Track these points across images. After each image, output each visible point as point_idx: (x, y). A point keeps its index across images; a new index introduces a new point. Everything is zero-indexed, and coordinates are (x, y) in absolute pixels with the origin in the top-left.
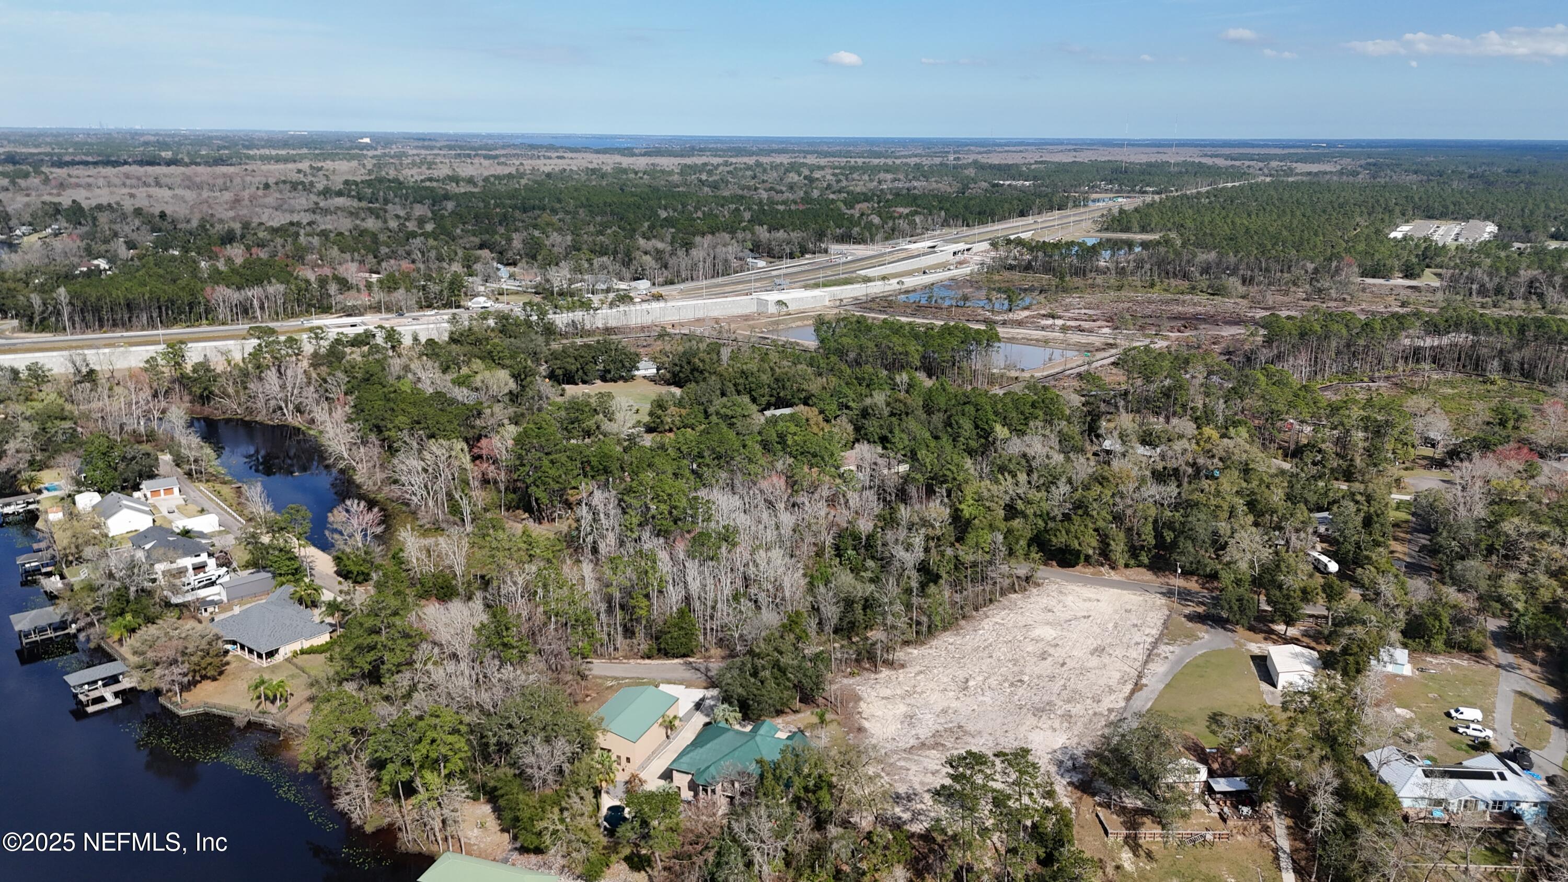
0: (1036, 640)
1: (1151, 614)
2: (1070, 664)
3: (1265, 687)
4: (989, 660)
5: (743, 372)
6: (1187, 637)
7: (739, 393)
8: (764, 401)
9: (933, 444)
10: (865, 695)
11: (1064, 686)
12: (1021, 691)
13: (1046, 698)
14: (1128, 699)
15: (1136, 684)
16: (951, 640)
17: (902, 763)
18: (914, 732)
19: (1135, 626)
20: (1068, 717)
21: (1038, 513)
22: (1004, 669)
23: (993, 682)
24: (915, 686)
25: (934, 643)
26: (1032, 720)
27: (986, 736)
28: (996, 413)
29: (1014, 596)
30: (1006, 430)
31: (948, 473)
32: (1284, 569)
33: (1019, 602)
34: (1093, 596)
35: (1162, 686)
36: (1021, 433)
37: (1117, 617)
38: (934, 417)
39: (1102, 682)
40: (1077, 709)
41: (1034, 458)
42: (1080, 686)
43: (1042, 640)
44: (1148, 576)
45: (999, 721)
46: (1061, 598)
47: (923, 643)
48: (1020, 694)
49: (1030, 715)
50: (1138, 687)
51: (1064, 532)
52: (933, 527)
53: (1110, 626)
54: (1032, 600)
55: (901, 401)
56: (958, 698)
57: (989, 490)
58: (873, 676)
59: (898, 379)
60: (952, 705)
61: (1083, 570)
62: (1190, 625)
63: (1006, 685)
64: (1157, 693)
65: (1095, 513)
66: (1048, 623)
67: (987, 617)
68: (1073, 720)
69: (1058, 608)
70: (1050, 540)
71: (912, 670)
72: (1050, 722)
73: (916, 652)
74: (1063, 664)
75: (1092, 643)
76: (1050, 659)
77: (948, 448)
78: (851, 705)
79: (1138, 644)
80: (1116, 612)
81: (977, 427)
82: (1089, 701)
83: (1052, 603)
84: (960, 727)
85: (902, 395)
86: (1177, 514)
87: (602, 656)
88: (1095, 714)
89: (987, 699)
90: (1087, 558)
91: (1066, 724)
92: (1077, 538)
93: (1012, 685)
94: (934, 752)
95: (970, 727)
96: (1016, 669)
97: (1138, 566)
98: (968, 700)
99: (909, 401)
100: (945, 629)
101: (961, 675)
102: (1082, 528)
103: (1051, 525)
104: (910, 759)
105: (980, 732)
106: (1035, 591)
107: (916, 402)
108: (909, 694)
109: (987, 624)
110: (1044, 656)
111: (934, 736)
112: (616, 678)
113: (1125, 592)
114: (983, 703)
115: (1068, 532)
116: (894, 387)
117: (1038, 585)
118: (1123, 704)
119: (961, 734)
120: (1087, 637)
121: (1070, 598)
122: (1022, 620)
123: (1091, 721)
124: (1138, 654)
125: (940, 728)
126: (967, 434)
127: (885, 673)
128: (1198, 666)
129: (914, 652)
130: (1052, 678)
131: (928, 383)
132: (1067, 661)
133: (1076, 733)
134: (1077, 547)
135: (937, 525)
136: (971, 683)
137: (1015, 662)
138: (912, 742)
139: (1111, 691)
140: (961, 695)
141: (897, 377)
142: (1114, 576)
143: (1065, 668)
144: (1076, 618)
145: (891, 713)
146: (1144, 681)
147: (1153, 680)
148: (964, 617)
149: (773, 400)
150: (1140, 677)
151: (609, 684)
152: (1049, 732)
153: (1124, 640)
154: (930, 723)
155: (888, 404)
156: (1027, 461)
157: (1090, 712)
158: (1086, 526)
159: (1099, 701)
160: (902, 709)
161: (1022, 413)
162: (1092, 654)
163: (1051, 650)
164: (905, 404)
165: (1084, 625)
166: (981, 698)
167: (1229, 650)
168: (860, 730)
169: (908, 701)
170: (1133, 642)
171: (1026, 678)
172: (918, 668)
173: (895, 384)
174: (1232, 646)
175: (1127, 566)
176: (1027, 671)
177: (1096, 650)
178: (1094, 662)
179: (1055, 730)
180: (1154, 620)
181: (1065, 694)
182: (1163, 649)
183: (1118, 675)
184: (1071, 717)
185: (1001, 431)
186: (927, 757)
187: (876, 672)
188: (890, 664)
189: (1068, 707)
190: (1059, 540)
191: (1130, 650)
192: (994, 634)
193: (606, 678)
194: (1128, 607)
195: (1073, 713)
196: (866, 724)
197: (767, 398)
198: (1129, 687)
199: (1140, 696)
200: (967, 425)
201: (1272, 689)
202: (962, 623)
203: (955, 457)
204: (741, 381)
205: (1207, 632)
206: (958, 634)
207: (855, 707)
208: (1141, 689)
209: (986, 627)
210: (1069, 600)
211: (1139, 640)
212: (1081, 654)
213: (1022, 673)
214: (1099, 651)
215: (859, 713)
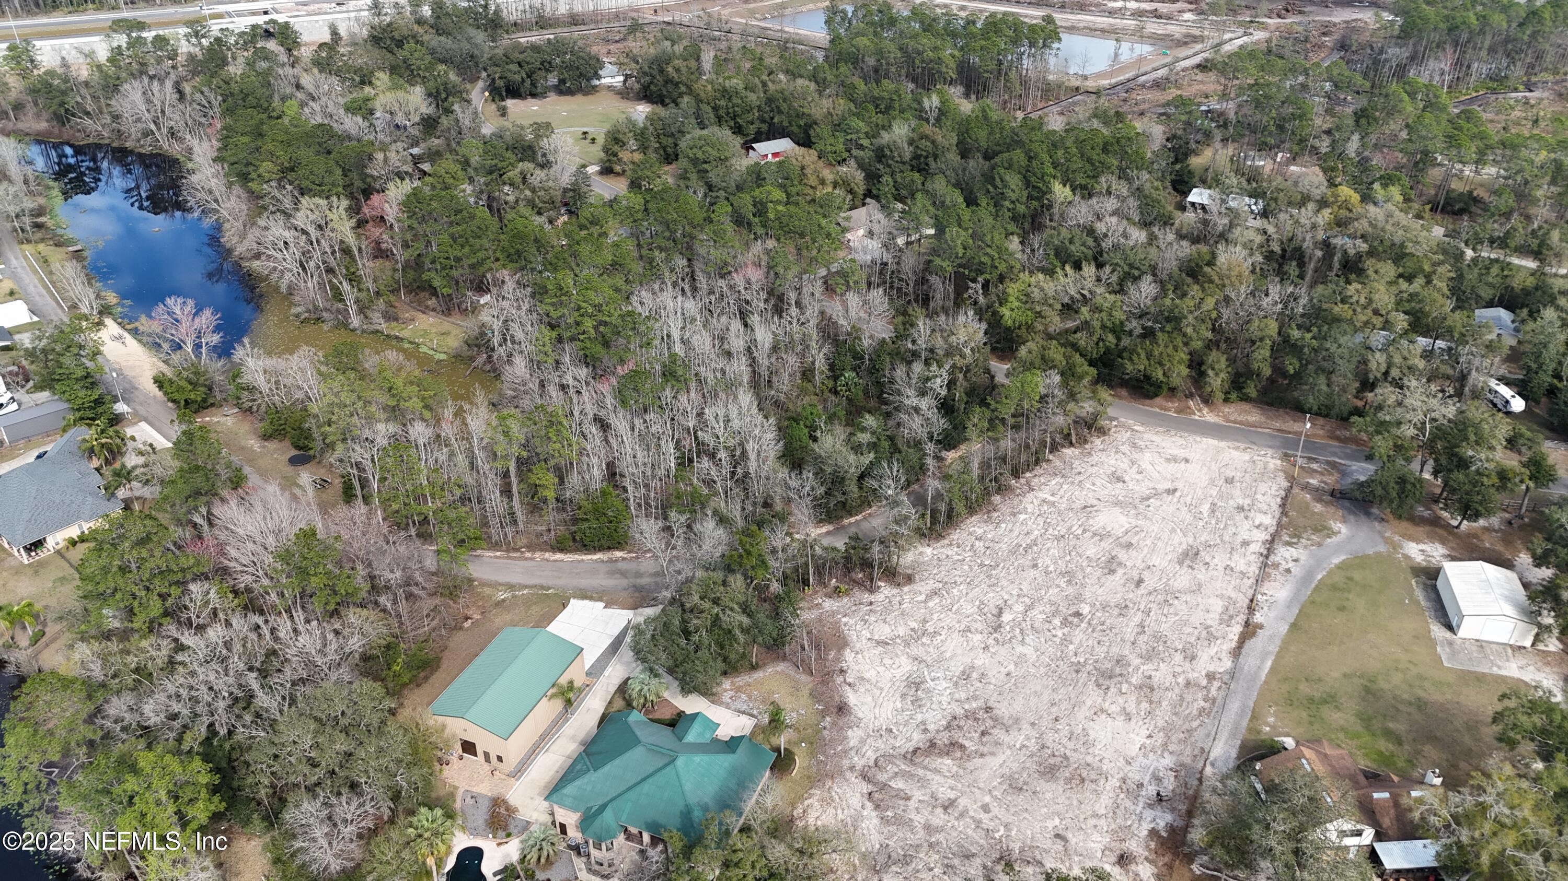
0: (1101, 536)
1: (1263, 487)
2: (1151, 582)
3: (1437, 631)
4: (1032, 573)
5: (725, 90)
6: (1316, 530)
7: (720, 120)
8: (752, 129)
9: (966, 214)
10: (852, 636)
11: (1141, 625)
12: (1078, 635)
13: (1115, 650)
14: (1237, 652)
15: (1247, 624)
16: (980, 531)
17: (898, 784)
18: (919, 717)
19: (1240, 509)
20: (1147, 688)
21: (1109, 324)
22: (1053, 591)
23: (1038, 615)
24: (925, 621)
25: (956, 535)
26: (1093, 697)
27: (1026, 729)
28: (1055, 165)
29: (1068, 452)
30: (1067, 190)
31: (985, 259)
32: (1472, 437)
33: (1076, 463)
34: (1180, 453)
35: (1284, 628)
36: (1087, 192)
37: (1214, 492)
38: (972, 163)
39: (1197, 618)
40: (1161, 673)
41: (1106, 235)
42: (1165, 628)
43: (1109, 535)
44: (1254, 415)
45: (1046, 697)
46: (1136, 456)
47: (940, 537)
48: (1076, 641)
49: (1091, 685)
50: (1250, 630)
51: (1143, 356)
52: (963, 356)
53: (1205, 508)
54: (1095, 459)
55: (927, 137)
56: (986, 648)
57: (1042, 290)
58: (867, 597)
59: (926, 103)
60: (978, 662)
61: (1165, 404)
62: (1318, 508)
63: (1057, 622)
64: (1278, 642)
65: (1189, 330)
66: (1117, 503)
67: (1031, 489)
68: (1155, 696)
69: (1131, 475)
70: (1122, 365)
71: (922, 587)
72: (1121, 700)
73: (929, 551)
74: (1139, 582)
75: (1181, 542)
76: (1120, 572)
77: (989, 221)
78: (832, 654)
79: (1246, 543)
80: (1212, 482)
81: (1028, 184)
82: (1178, 658)
83: (1123, 464)
84: (988, 709)
85: (928, 129)
86: (1309, 336)
87: (495, 546)
88: (1188, 684)
89: (1028, 650)
90: (1173, 390)
91: (1145, 705)
92: (1161, 364)
93: (1065, 622)
94: (948, 762)
95: (1003, 710)
96: (1071, 590)
97: (1241, 400)
98: (1003, 651)
99: (939, 139)
100: (971, 510)
101: (993, 599)
102: (1170, 350)
103: (1126, 342)
104: (911, 776)
105: (1017, 721)
106: (1098, 442)
107: (947, 138)
108: (917, 635)
109: (1030, 502)
110: (1111, 566)
111: (948, 727)
112: (510, 587)
113: (1223, 444)
114: (1021, 660)
115: (1149, 356)
116: (921, 114)
117: (1102, 432)
118: (1227, 664)
119: (989, 723)
120: (1173, 531)
121: (1148, 456)
122: (1082, 496)
123: (1182, 699)
124: (1247, 562)
125: (959, 712)
126: (1013, 196)
127: (886, 590)
128: (1334, 588)
129: (927, 552)
130: (1123, 609)
131: (966, 107)
132: (1146, 575)
133: (1161, 723)
134: (1161, 378)
135: (968, 351)
136: (1007, 617)
137: (1069, 575)
138: (918, 739)
139: (1211, 637)
140: (991, 641)
141: (925, 100)
142: (1208, 416)
143: (1142, 591)
144: (1156, 495)
145: (888, 675)
146: (1258, 618)
147: (1272, 615)
148: (999, 490)
149: (765, 127)
150: (1251, 608)
151: (501, 596)
152: (1120, 723)
153: (1226, 538)
154: (945, 699)
155: (911, 142)
156: (1096, 240)
157: (1181, 680)
158: (1176, 348)
159: (1193, 658)
160: (905, 666)
161: (1089, 160)
162: (1181, 563)
163: (1122, 555)
164: (933, 142)
165: (1168, 505)
166: (1020, 649)
167: (1378, 554)
168: (842, 709)
169: (916, 650)
170: (1239, 539)
171: (1085, 609)
172: (931, 584)
173: (922, 110)
174: (1382, 548)
175: (1226, 400)
176: (1087, 594)
177: (1186, 554)
178: (1183, 579)
179: (1128, 717)
180: (1268, 498)
181: (1143, 647)
182: (1284, 554)
183: (1217, 606)
184: (1152, 689)
185: (1060, 191)
186: (937, 771)
187: (872, 590)
188: (892, 575)
189: (1147, 668)
190: (1134, 366)
191: (1236, 556)
192: (1041, 521)
193: (495, 585)
194: (1230, 473)
195: (1155, 682)
196: (852, 698)
197: (757, 125)
198: (1236, 630)
199: (1255, 645)
200: (1014, 181)
201: (1448, 635)
202: (997, 499)
203: (997, 237)
204: (723, 103)
205: (1344, 521)
206: (989, 520)
207: (838, 660)
208: (1253, 634)
209: (1030, 508)
210: (1145, 460)
211: (1246, 536)
212: (1165, 564)
213: (1079, 598)
214: (1190, 556)
215: (842, 671)
